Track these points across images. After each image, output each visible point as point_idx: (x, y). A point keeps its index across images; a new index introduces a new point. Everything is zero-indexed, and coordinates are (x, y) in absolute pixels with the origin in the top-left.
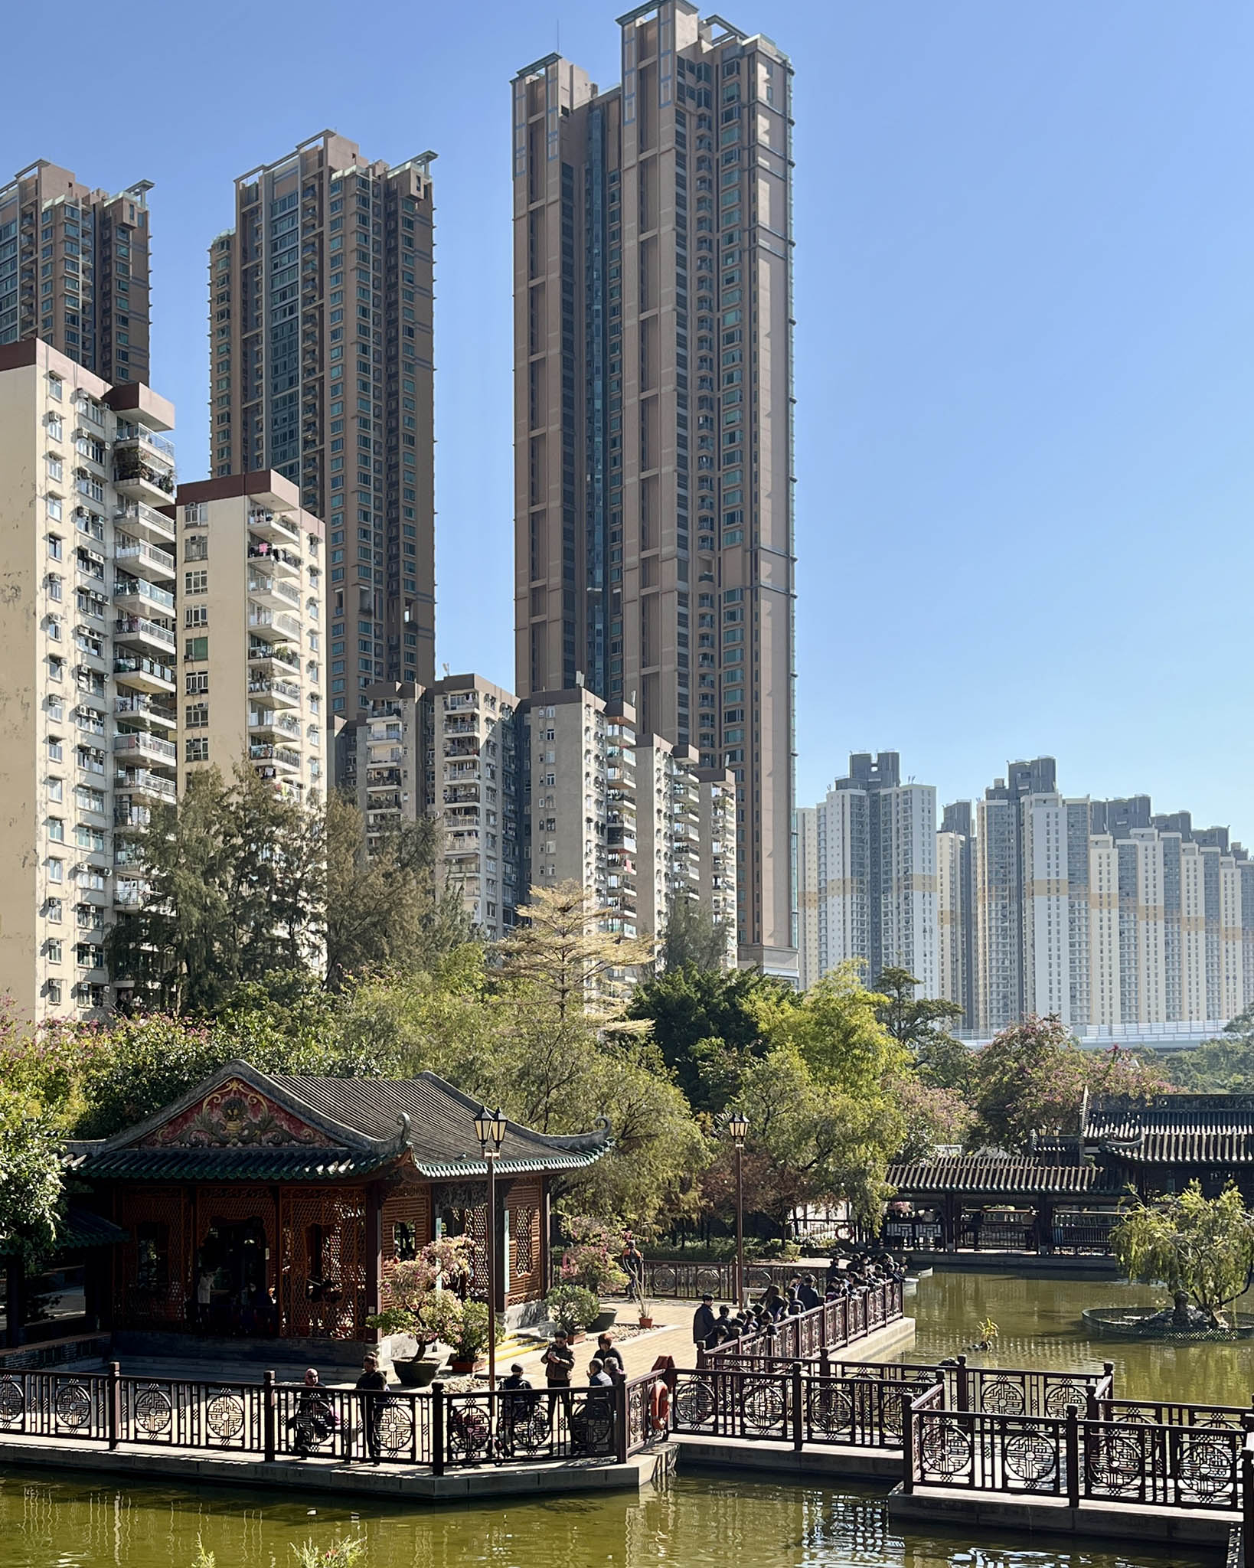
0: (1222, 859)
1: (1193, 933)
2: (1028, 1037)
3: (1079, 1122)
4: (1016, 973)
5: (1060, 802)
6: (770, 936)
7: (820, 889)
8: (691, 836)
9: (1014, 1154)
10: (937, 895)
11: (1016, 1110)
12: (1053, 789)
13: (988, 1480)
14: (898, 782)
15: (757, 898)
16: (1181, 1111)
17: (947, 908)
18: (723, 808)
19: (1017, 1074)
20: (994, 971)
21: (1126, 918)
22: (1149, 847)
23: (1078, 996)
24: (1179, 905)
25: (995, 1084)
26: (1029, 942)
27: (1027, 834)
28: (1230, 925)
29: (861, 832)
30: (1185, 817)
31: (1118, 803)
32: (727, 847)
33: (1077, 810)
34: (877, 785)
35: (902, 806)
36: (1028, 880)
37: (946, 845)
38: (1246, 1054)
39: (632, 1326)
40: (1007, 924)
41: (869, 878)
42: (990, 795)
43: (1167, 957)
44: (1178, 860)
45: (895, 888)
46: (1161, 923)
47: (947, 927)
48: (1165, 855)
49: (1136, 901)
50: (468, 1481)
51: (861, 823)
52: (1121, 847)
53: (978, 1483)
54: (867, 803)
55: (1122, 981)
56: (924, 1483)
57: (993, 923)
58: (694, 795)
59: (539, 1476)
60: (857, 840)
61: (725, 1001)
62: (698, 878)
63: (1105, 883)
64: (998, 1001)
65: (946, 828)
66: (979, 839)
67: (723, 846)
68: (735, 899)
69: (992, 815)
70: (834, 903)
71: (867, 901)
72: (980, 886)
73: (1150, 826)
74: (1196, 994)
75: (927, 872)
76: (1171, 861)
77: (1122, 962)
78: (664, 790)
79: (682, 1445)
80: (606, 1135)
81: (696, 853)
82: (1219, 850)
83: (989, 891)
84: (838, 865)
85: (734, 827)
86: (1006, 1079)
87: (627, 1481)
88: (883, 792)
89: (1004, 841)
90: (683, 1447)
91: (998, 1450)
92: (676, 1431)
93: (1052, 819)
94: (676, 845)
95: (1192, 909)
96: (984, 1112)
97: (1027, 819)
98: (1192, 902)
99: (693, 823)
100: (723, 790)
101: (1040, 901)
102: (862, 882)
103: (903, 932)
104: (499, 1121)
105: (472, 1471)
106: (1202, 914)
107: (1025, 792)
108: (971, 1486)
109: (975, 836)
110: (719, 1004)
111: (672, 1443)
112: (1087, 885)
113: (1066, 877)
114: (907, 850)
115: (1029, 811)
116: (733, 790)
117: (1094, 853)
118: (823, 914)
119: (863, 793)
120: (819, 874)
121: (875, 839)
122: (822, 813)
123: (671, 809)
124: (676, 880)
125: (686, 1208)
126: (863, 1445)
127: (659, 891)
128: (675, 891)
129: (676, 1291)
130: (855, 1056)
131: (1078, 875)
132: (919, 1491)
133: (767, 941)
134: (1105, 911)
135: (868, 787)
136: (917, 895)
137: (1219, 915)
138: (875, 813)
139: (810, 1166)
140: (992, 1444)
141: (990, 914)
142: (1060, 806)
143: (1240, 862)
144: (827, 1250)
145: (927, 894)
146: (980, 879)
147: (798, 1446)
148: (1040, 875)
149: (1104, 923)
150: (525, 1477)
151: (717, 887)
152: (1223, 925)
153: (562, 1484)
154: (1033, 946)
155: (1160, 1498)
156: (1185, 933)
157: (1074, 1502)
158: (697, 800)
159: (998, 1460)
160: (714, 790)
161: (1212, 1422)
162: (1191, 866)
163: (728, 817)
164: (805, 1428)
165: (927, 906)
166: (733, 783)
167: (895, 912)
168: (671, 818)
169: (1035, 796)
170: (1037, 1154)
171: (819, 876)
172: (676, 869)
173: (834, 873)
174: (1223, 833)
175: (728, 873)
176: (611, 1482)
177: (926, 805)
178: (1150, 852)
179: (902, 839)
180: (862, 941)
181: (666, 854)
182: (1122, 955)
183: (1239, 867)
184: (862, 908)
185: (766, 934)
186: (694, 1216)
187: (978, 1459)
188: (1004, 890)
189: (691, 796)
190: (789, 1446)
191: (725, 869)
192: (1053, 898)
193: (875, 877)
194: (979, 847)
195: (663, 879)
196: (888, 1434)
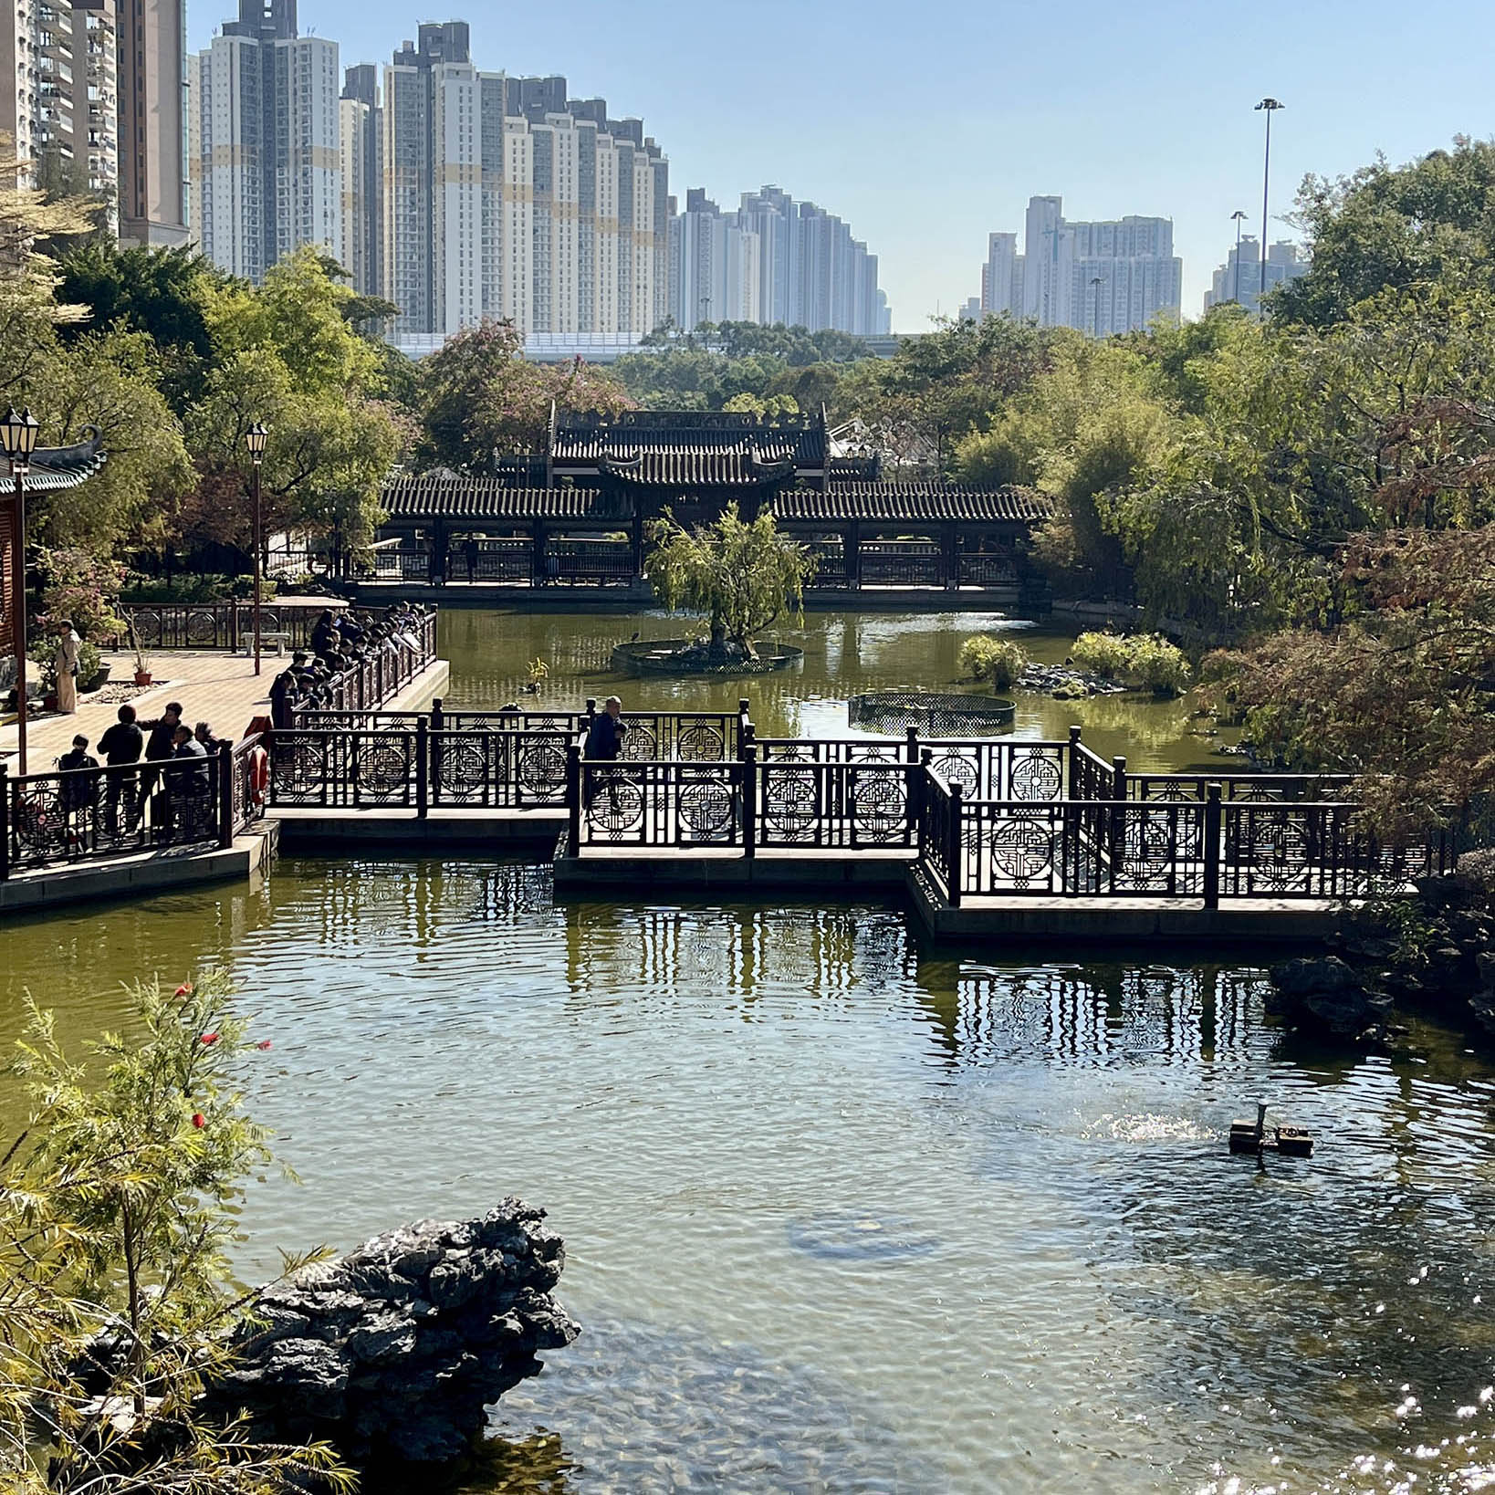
0: (636, 155)
1: (606, 235)
2: (482, 343)
3: (548, 439)
4: (425, 270)
5: (474, 75)
6: (155, 211)
7: (203, 157)
8: (63, 75)
9: (463, 475)
10: (338, 173)
11: (473, 426)
12: (466, 60)
13: (661, 835)
14: (296, 34)
15: (141, 162)
16: (649, 429)
17: (349, 189)
18: (101, 44)
19: (469, 386)
20: (401, 267)
21: (540, 215)
22: (565, 135)
23: (490, 300)
24: (593, 203)
25: (445, 396)
26: (439, 236)
27: (438, 109)
28: (642, 228)
29: (252, 90)
30: (601, 104)
31: (532, 83)
32: (105, 93)
33: (491, 85)
34: (271, 34)
35: (300, 63)
36: (439, 164)
37: (350, 112)
38: (661, 370)
39: (126, 684)
40: (415, 213)
41: (261, 146)
42: (399, 59)
43: (580, 261)
44: (594, 153)
45: (292, 162)
46: (575, 222)
47: (349, 212)
48: (580, 146)
49: (551, 196)
50: (42, 884)
51: (253, 79)
52: (536, 133)
53: (650, 839)
54: (260, 56)
55: (535, 284)
56: (591, 843)
57: (401, 210)
58: (66, 23)
59: (131, 870)
60: (248, 100)
61: (155, 286)
62: (71, 130)
63: (519, 173)
64: (405, 301)
65: (348, 95)
66: (385, 111)
67: (100, 92)
68: (115, 159)
69: (400, 84)
70: (221, 173)
71: (260, 175)
72: (386, 166)
73: (565, 111)
74: (608, 307)
75: (328, 146)
76: (586, 155)
77: (535, 264)
78: (28, 13)
79: (283, 820)
80: (96, 448)
81: (69, 99)
82: (634, 144)
83: (397, 173)
84: (226, 127)
85: (113, 69)
86: (456, 391)
87: (234, 868)
88: (278, 43)
89: (413, 115)
90: (286, 824)
91: (672, 802)
92: (274, 805)
93: (465, 94)
94: (44, 85)
95: (606, 208)
96: (431, 425)
97: (439, 94)
98: (606, 200)
99: (65, 60)
100: (101, 21)
101: (452, 188)
102: (254, 152)
103: (301, 215)
104: (29, 427)
105: (41, 872)
106: (615, 215)
107: (436, 60)
108: (642, 843)
109: (381, 106)
110: (148, 289)
111: (272, 820)
112: (501, 174)
113: (479, 163)
114: (305, 117)
115: (441, 82)
116: (112, 23)
117: (508, 137)
118: (208, 187)
119: (255, 42)
120: (203, 137)
121: (269, 100)
122: (206, 62)
123: (37, 38)
124: (44, 131)
125: (149, 539)
126: (497, 806)
127: (23, 143)
128: (44, 144)
129: (160, 640)
130: (318, 360)
131: (492, 163)
132: (585, 853)
133: (153, 217)
134: (519, 205)
135: (260, 35)
136: (317, 172)
137: (632, 217)
138: (268, 69)
139: (287, 489)
140: (666, 794)
141: (397, 201)
142: (474, 79)
143: (654, 160)
144: (304, 586)
145: (328, 171)
146: (386, 158)
147: (423, 813)
148: (452, 157)
149: (517, 216)
150: (113, 874)
151: (94, 144)
152: (636, 228)
153: (159, 879)
154: (443, 240)
155: (836, 841)
156: (598, 235)
157: (750, 853)
158: (70, 31)
159: (672, 812)
160: (89, 19)
161: (869, 756)
162: (606, 160)
163: (107, 56)
164: (430, 790)
165: (329, 186)
166: (113, 14)
167: (292, 189)
168: (35, 50)
169: (447, 66)
170: (500, 475)
171: (203, 140)
172: (44, 117)
173: (221, 137)
174: (638, 125)
175: (108, 126)
176: (217, 871)
177: (327, 65)
178: (565, 142)
179: (300, 104)
180: (254, 223)
181: (31, 96)
182: (535, 256)
183: (651, 165)
184: (254, 183)
185: (151, 207)
186: (159, 549)
187: (650, 812)
188: (413, 173)
189: (62, 25)
190: (412, 813)
191: (104, 122)
192: (466, 186)
193: (269, 145)
194: (386, 120)
195: (28, 128)
196: (526, 791)
